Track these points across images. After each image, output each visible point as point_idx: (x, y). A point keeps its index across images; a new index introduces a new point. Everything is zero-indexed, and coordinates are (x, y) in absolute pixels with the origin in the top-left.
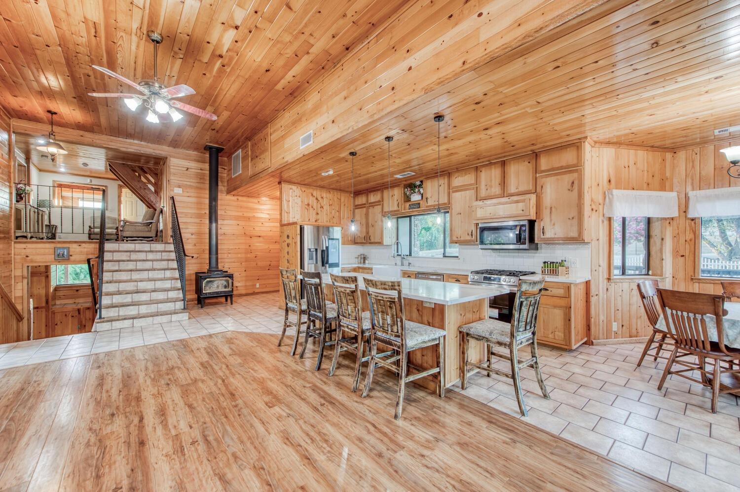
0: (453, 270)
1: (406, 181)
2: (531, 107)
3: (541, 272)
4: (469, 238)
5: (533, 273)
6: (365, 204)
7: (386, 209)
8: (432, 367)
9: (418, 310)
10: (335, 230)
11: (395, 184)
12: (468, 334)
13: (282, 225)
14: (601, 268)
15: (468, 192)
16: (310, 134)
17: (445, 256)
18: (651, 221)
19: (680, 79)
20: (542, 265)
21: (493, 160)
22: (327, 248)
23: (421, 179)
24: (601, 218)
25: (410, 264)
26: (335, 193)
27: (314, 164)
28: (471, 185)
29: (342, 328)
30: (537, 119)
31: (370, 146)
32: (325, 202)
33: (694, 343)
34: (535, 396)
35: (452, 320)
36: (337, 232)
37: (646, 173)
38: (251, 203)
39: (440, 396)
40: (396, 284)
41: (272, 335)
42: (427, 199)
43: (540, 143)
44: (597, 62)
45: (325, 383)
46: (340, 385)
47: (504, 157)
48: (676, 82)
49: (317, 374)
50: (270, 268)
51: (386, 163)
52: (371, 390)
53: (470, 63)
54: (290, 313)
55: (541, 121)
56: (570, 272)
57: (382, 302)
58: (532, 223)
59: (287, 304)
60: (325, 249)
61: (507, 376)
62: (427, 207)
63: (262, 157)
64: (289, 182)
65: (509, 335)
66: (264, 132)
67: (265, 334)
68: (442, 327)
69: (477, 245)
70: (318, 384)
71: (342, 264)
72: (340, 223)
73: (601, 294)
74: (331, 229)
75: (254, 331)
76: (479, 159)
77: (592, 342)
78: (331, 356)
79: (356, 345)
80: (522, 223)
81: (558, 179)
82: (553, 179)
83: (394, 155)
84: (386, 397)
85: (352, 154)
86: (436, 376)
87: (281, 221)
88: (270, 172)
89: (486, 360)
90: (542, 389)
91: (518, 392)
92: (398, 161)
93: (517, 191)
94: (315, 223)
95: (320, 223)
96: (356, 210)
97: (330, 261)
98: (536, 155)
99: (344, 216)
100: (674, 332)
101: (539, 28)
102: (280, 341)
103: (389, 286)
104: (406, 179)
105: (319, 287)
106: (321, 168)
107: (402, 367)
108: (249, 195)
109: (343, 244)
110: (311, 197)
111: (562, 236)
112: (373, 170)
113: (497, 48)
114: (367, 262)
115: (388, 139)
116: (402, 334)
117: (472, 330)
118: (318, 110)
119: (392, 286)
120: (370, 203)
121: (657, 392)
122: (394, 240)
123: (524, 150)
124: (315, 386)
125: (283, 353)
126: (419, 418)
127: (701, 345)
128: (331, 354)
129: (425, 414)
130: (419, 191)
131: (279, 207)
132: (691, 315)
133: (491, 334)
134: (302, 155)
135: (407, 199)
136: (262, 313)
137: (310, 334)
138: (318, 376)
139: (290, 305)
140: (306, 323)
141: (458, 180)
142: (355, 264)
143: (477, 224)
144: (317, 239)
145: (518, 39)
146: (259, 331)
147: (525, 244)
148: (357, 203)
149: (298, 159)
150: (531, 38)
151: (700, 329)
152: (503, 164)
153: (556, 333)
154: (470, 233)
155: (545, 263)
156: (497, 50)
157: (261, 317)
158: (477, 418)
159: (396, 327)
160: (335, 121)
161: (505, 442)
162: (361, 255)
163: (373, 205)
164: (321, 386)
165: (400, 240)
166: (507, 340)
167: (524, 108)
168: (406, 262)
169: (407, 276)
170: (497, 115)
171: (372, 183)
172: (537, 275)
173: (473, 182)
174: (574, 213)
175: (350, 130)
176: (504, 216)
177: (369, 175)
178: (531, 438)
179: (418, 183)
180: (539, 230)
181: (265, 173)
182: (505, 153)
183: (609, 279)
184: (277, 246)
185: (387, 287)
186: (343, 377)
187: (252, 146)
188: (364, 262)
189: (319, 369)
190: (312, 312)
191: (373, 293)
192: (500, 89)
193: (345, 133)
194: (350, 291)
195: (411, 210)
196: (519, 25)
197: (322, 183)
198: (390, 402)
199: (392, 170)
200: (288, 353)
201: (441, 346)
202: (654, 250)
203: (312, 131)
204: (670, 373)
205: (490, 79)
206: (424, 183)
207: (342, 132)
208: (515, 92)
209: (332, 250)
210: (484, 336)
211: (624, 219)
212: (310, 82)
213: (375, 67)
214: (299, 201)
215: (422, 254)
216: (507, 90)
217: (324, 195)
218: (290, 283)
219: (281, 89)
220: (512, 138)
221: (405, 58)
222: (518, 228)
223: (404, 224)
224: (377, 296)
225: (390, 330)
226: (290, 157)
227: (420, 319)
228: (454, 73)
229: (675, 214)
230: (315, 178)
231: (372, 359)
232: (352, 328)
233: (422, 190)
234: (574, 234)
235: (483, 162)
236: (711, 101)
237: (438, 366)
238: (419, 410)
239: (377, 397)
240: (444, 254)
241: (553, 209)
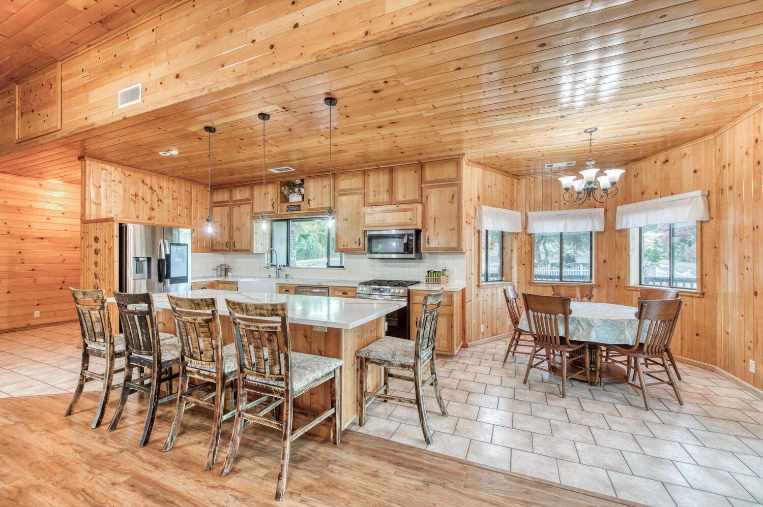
0: (339, 281)
1: (283, 177)
2: (427, 110)
3: (425, 281)
4: (356, 246)
5: (418, 282)
6: (228, 202)
7: (257, 209)
8: (325, 409)
9: (306, 337)
10: (181, 234)
11: (271, 180)
12: (367, 359)
13: (85, 222)
14: (473, 276)
15: (355, 196)
16: (137, 89)
17: (328, 266)
18: (504, 234)
19: (542, 111)
20: (426, 274)
21: (381, 165)
22: (168, 257)
23: (302, 177)
24: (473, 230)
25: (287, 276)
26: (183, 184)
27: (146, 136)
28: (358, 189)
29: (189, 375)
30: (428, 125)
31: (236, 122)
32: (165, 194)
33: (549, 339)
34: (433, 415)
35: (349, 345)
36: (184, 235)
37: (502, 193)
38: (27, 185)
39: (335, 443)
40: (279, 307)
41: (54, 397)
42: (309, 200)
43: (427, 154)
44: (491, 73)
45: (156, 466)
46: (185, 464)
47: (392, 163)
48: (538, 113)
49: (142, 452)
50: (63, 285)
51: (260, 151)
52: (237, 459)
53: (374, 35)
54: (92, 358)
55: (431, 129)
56: (449, 281)
57: (256, 333)
58: (418, 232)
59: (86, 345)
60: (163, 257)
61: (411, 402)
62: (309, 210)
63: (44, 112)
64: (100, 158)
65: (414, 355)
66: (49, 74)
67: (41, 397)
68: (338, 356)
69: (365, 254)
70: (143, 472)
71: (192, 278)
72: (191, 224)
73: (473, 301)
74: (175, 232)
75: (17, 394)
76: (367, 162)
77: (467, 345)
78: (170, 415)
79: (213, 394)
80: (409, 232)
81: (441, 191)
82: (437, 190)
83: (269, 141)
84: (261, 465)
85: (209, 129)
86: (331, 419)
87: (83, 215)
88: (59, 137)
89: (383, 384)
90: (440, 406)
91: (423, 418)
92: (274, 150)
93: (404, 199)
94: (147, 221)
95: (156, 222)
96: (215, 209)
97: (173, 274)
98: (421, 165)
99: (197, 214)
100: (534, 331)
101: (451, 13)
102: (71, 407)
103: (267, 310)
104: (282, 176)
105: (148, 317)
106: (159, 144)
107: (287, 422)
108: (19, 173)
109: (195, 250)
110: (141, 185)
111: (444, 246)
112: (240, 158)
113: (405, 25)
114: (229, 274)
115: (264, 116)
116: (287, 377)
117: (372, 354)
118: (152, 57)
119: (273, 310)
120: (234, 201)
121: (523, 386)
122: (267, 248)
123: (411, 158)
124: (137, 476)
125: (76, 427)
126: (311, 486)
127: (553, 340)
128: (170, 412)
129: (318, 477)
130: (299, 191)
131: (79, 196)
132: (548, 315)
133: (393, 356)
134: (121, 118)
135: (285, 199)
136: (39, 359)
137: (131, 388)
138: (144, 457)
139: (92, 346)
140: (123, 370)
141: (345, 183)
142: (213, 277)
143: (365, 232)
144: (152, 243)
145: (430, 19)
146: (27, 393)
147: (412, 253)
148: (215, 200)
149: (114, 123)
150: (443, 22)
151: (554, 326)
152: (391, 170)
153: (442, 340)
154: (358, 242)
155: (428, 272)
156: (406, 27)
157: (38, 366)
158: (382, 463)
159: (277, 367)
160: (180, 75)
161: (418, 489)
162: (222, 265)
163: (239, 203)
164: (149, 475)
165: (275, 247)
166: (411, 361)
167: (420, 110)
168: (282, 274)
169: (284, 290)
170: (394, 112)
171: (238, 176)
172: (421, 285)
173: (361, 186)
174: (454, 225)
175: (206, 92)
176: (393, 224)
177: (234, 164)
178: (442, 472)
179: (298, 182)
180: (424, 240)
181: (48, 139)
182: (392, 159)
183: (478, 286)
184: (77, 254)
185: (265, 312)
186: (189, 448)
187: (24, 93)
188: (226, 275)
189: (146, 442)
190: (134, 355)
191: (242, 322)
192: (402, 80)
193: (197, 95)
194: (204, 320)
195: (290, 213)
196: (430, 5)
197: (161, 167)
198: (266, 471)
199: (267, 161)
200: (87, 425)
201: (337, 380)
202: (506, 259)
203: (140, 85)
204: (531, 367)
205: (393, 63)
206: (305, 183)
207: (191, 92)
208: (415, 87)
209: (176, 260)
210: (386, 359)
211: (487, 231)
212: (137, 11)
213: (246, 13)
214: (119, 189)
215: (299, 263)
216: (408, 83)
217: (164, 184)
218: (92, 312)
219: (82, 9)
220: (403, 142)
221: (289, 12)
222: (406, 237)
223: (281, 228)
224: (249, 326)
225: (268, 371)
226: (99, 118)
227: (308, 347)
228: (354, 42)
229: (520, 230)
230: (148, 158)
231: (239, 415)
232: (207, 373)
233: (303, 191)
234: (454, 245)
235: (371, 166)
236: (552, 137)
237: (333, 406)
238: (310, 474)
239: (247, 469)
240: (327, 264)
241: (437, 220)
